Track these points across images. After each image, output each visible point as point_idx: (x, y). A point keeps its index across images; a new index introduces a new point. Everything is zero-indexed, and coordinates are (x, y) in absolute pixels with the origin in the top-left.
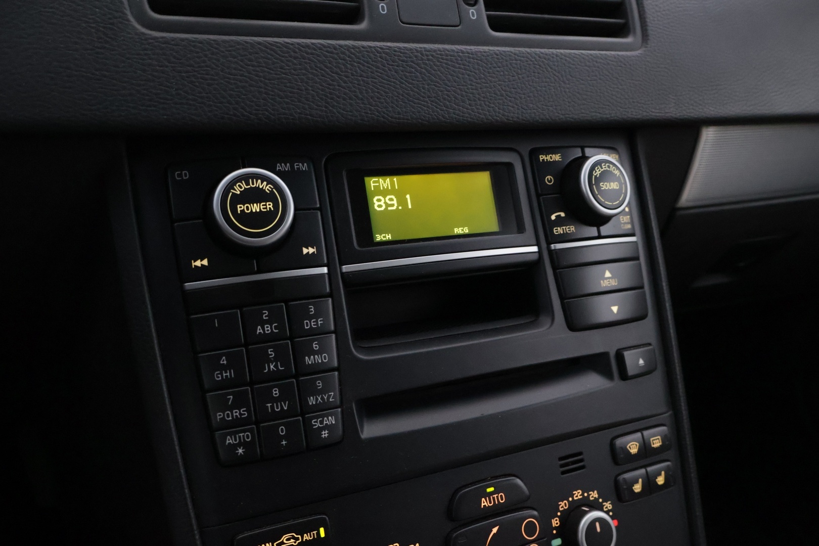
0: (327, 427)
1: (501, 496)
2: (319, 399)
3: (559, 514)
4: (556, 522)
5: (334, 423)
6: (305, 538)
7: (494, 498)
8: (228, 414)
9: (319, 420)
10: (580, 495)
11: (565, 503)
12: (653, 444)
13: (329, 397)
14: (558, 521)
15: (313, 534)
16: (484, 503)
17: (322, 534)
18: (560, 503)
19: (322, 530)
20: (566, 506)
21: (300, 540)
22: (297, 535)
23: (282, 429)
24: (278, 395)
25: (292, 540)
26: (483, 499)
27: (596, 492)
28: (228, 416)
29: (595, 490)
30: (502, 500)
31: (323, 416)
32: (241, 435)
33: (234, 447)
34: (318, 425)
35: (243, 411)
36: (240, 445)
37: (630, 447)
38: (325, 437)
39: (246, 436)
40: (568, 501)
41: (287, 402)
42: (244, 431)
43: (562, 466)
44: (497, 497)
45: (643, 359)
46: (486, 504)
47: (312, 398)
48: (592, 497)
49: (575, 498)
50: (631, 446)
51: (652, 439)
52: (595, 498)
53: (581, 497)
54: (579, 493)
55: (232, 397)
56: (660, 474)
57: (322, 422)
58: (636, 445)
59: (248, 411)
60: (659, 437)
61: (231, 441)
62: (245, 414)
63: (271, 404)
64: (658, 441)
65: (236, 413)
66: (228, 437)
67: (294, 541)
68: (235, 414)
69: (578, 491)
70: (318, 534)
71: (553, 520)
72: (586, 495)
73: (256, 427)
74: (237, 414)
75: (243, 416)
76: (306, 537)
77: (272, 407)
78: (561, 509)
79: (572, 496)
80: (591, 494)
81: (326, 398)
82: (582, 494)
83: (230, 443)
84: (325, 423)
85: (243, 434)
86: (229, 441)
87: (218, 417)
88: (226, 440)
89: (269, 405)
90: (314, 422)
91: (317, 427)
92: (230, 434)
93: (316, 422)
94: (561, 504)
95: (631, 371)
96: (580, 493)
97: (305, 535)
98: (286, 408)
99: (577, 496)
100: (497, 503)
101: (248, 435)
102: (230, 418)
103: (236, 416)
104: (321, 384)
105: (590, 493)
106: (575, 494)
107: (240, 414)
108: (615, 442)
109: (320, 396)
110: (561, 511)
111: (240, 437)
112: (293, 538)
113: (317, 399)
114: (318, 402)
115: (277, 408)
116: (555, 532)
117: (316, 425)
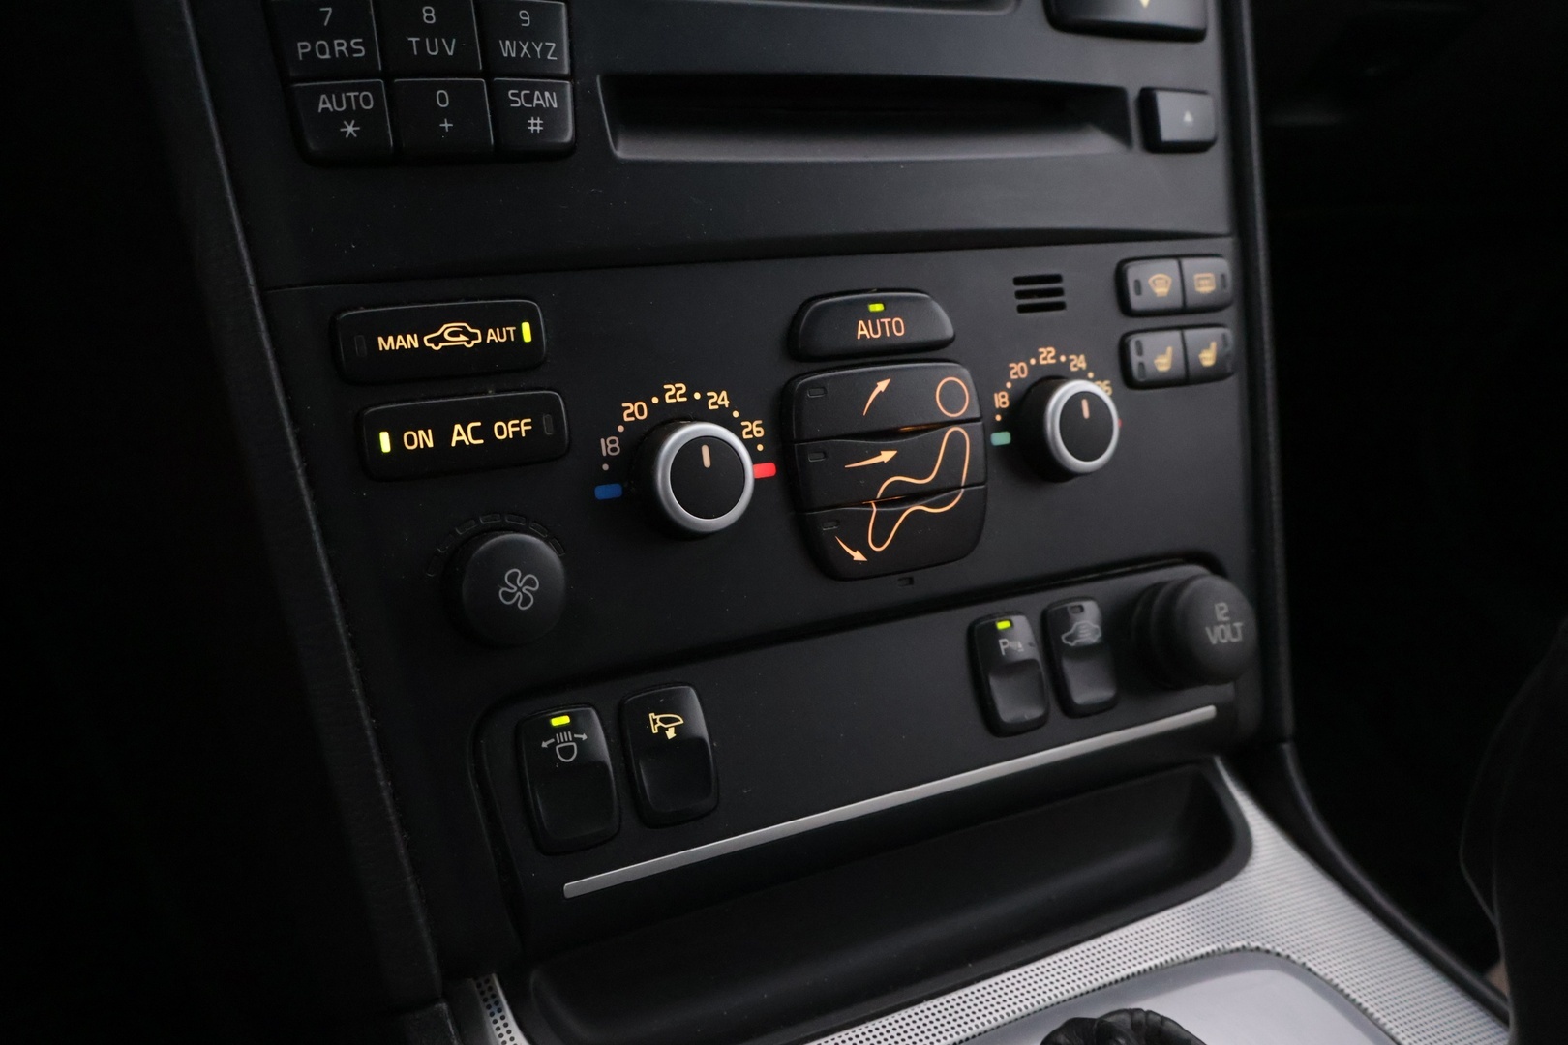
0: (539, 111)
1: (898, 323)
2: (525, 50)
3: (1009, 385)
4: (1002, 400)
5: (555, 106)
6: (489, 338)
7: (882, 325)
8: (322, 47)
9: (523, 93)
10: (1052, 358)
11: (1022, 368)
12: (1200, 286)
13: (546, 49)
14: (1006, 399)
15: (508, 332)
16: (863, 330)
17: (527, 337)
18: (1011, 365)
19: (526, 328)
20: (1023, 373)
21: (480, 340)
22: (472, 328)
23: (442, 95)
24: (433, 21)
25: (462, 337)
26: (861, 323)
27: (1082, 357)
28: (322, 51)
29: (1083, 352)
30: (899, 330)
31: (533, 87)
32: (352, 94)
33: (338, 119)
34: (521, 102)
35: (356, 44)
36: (348, 115)
37: (1154, 281)
38: (535, 130)
39: (364, 99)
40: (1028, 364)
41: (454, 41)
42: (360, 88)
43: (1020, 295)
44: (890, 324)
45: (1193, 114)
46: (866, 332)
47: (508, 42)
48: (1075, 366)
49: (1042, 362)
50: (1156, 282)
51: (1197, 276)
52: (1081, 369)
53: (1053, 361)
54: (1049, 352)
55: (330, 9)
56: (1207, 347)
57: (529, 99)
58: (1167, 282)
59: (368, 44)
60: (1210, 275)
61: (329, 106)
62: (360, 51)
63: (418, 39)
64: (1207, 281)
65: (340, 46)
66: (323, 96)
67: (467, 339)
68: (337, 49)
69: (1050, 349)
70: (519, 333)
71: (996, 395)
72: (1063, 359)
73: (385, 83)
74: (343, 49)
75: (355, 55)
76: (492, 335)
77: (421, 45)
78: (1013, 377)
79: (1037, 356)
80: (1073, 360)
81: (538, 50)
82: (1056, 357)
83: (328, 109)
84: (536, 101)
85: (357, 93)
86: (325, 104)
87: (300, 51)
88: (318, 104)
89: (414, 39)
90: (513, 94)
91: (518, 105)
92: (328, 91)
93: (518, 95)
94: (1013, 368)
95: (1168, 133)
96: (1053, 354)
97: (490, 331)
98: (451, 53)
99: (1045, 359)
100: (888, 335)
101: (366, 98)
102: (327, 56)
103: (341, 52)
104: (528, 19)
105: (1072, 357)
106: (1042, 353)
107: (349, 48)
108: (1127, 267)
109: (527, 43)
110: (1012, 381)
111: (348, 99)
112: (465, 332)
113: (519, 49)
114: (522, 56)
115: (433, 50)
116: (998, 418)
117: (516, 102)
